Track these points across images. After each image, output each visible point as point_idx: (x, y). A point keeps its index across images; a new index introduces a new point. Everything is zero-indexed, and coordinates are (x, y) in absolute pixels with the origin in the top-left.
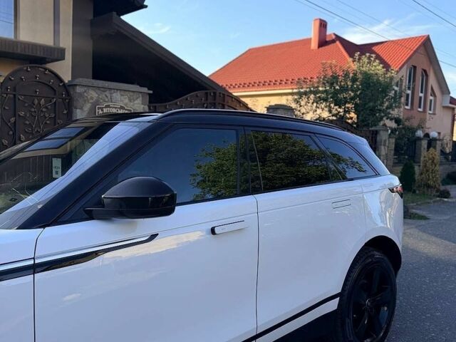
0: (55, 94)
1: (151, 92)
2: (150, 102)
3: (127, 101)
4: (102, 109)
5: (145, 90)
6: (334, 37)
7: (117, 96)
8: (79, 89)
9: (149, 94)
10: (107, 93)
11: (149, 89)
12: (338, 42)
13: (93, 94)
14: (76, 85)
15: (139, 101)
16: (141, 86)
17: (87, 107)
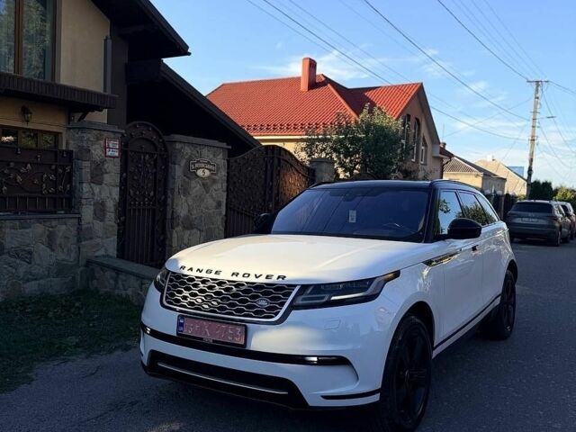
0: (156, 150)
1: (230, 147)
2: (229, 157)
3: (211, 156)
4: (194, 164)
5: (224, 145)
6: (323, 79)
7: (205, 151)
8: (178, 146)
9: (228, 149)
10: (198, 149)
11: (228, 145)
12: (329, 85)
13: (187, 150)
14: (175, 142)
15: (221, 156)
16: (221, 141)
17: (183, 163)
